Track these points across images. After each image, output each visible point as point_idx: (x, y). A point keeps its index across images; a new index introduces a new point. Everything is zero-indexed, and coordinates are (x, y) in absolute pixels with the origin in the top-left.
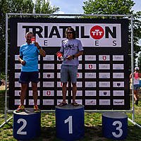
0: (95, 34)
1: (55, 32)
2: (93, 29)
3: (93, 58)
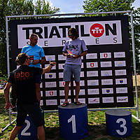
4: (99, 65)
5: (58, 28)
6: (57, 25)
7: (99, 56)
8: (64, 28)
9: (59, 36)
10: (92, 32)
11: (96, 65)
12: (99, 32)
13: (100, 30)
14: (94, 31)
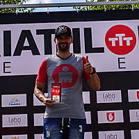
0: (117, 42)
1: (26, 44)
2: (111, 33)
3: (115, 96)
4: (126, 116)
5: (34, 33)
6: (33, 27)
7: (125, 96)
8: (47, 34)
9: (36, 52)
10: (108, 44)
11: (118, 116)
12: (124, 42)
13: (129, 40)
14: (113, 40)
